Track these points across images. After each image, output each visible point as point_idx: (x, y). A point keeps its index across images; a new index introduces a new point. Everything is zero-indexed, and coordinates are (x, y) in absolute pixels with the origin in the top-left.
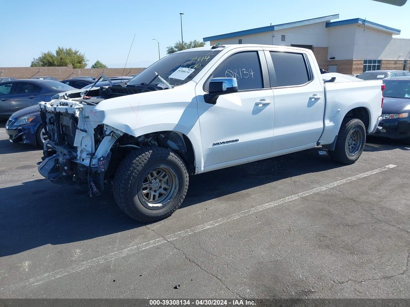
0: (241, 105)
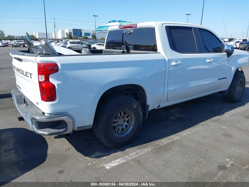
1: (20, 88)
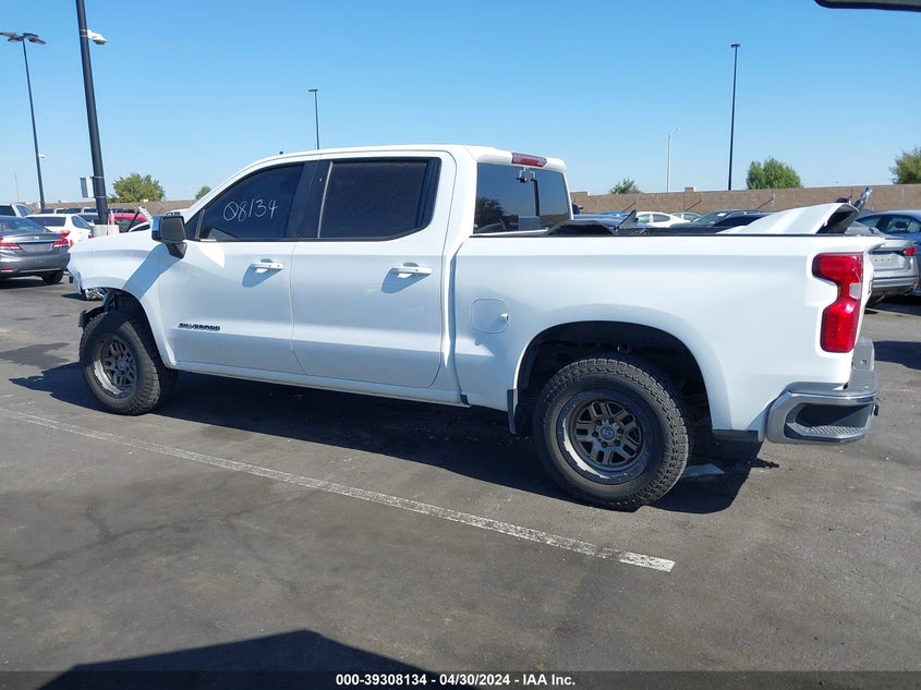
0: (223, 266)
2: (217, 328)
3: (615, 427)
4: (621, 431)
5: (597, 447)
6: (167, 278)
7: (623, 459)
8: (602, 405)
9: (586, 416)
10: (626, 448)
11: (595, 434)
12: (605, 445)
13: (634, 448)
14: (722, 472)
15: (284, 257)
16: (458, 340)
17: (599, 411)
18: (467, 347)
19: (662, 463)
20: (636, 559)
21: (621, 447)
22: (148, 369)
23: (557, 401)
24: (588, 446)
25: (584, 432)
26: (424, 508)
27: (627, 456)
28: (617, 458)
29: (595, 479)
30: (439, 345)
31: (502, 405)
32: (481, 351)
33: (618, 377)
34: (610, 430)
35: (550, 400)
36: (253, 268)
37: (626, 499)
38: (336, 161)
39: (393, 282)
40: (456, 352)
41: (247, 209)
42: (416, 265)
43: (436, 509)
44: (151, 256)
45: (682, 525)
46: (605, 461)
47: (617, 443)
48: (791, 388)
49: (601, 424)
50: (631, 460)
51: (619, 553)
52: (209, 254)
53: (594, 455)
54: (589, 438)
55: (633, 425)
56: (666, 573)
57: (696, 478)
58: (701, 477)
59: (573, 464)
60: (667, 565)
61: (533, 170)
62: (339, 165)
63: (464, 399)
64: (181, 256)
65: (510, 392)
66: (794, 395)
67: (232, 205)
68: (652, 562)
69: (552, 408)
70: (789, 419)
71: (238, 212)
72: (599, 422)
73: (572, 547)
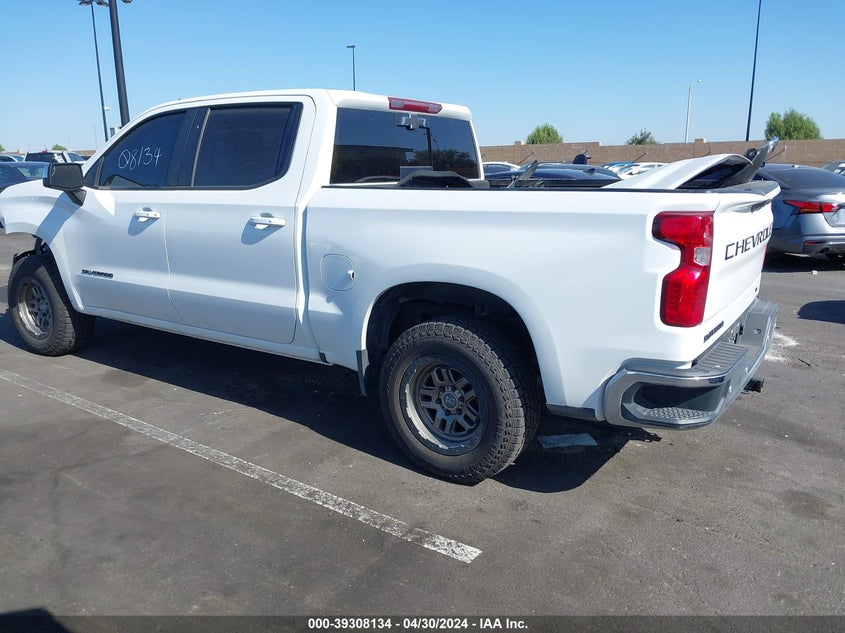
0: (113, 214)
1: (721, 325)
2: (111, 276)
3: (457, 394)
4: (462, 399)
5: (440, 415)
6: (70, 224)
7: (463, 429)
8: (444, 371)
9: (430, 382)
10: (466, 418)
11: (439, 401)
12: (448, 413)
13: (473, 418)
14: (594, 443)
15: (162, 206)
16: (311, 297)
17: (441, 379)
18: (321, 304)
19: (495, 437)
20: (442, 545)
21: (462, 416)
22: (60, 313)
23: (398, 366)
24: (433, 413)
25: (427, 398)
26: (257, 471)
27: (467, 427)
28: (458, 428)
29: (435, 448)
30: (296, 301)
31: (353, 365)
32: (331, 309)
33: (453, 343)
34: (454, 396)
35: (392, 364)
36: (136, 217)
37: (462, 472)
38: (213, 108)
39: (251, 234)
40: (309, 308)
41: (137, 157)
42: (271, 216)
43: (268, 472)
44: (58, 203)
45: (517, 505)
46: (447, 430)
47: (459, 411)
48: (629, 365)
49: (444, 390)
50: (470, 431)
51: (427, 536)
52: (103, 201)
53: (437, 423)
54: (433, 405)
55: (472, 393)
56: (464, 565)
57: (563, 449)
58: (572, 447)
59: (415, 431)
60: (470, 554)
61: (424, 116)
62: (216, 112)
63: (322, 356)
64: (81, 204)
65: (359, 353)
66: (629, 373)
67: (126, 153)
68: (457, 550)
69: (395, 372)
70: (626, 398)
71: (130, 160)
72: (442, 389)
73: (383, 525)
